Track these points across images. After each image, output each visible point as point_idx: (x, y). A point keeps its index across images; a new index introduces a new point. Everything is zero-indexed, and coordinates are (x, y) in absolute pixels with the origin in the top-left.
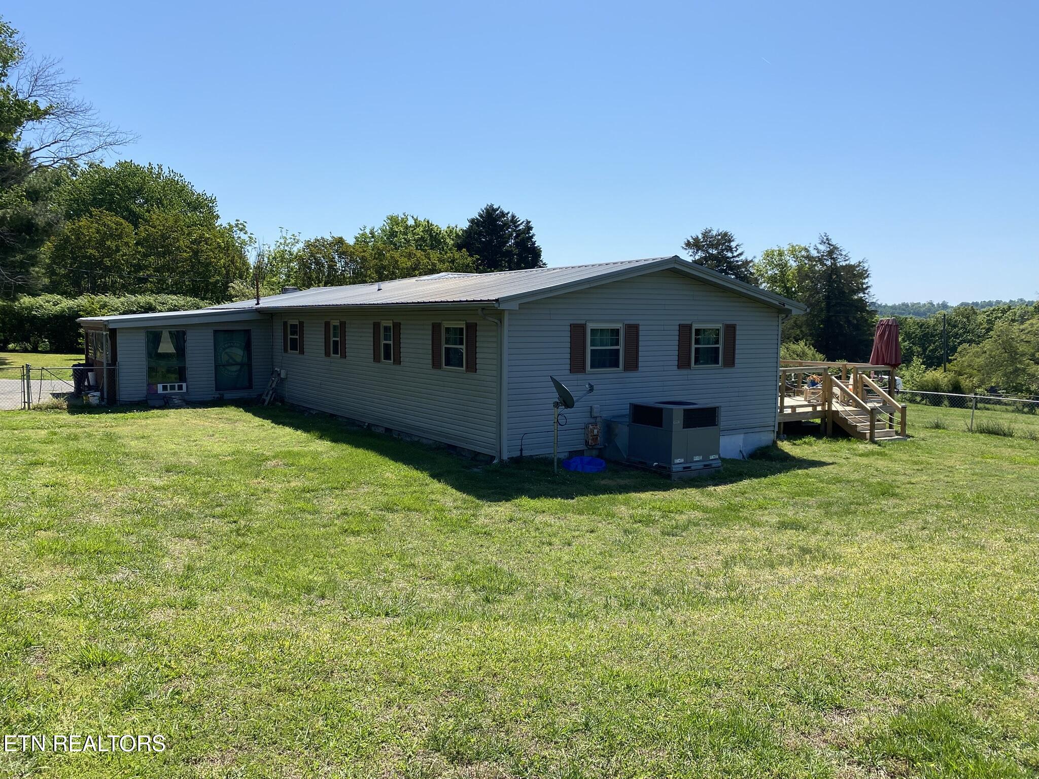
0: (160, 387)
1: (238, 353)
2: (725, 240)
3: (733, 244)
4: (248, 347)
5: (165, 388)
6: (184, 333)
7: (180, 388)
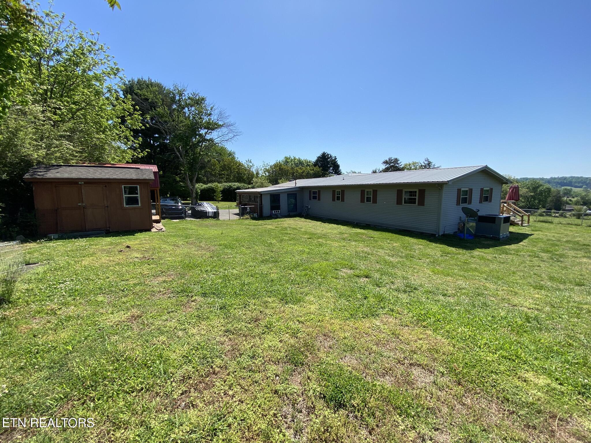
0: (273, 211)
1: (293, 201)
2: (396, 160)
3: (399, 162)
4: (296, 199)
5: (275, 212)
6: (279, 195)
7: (279, 212)
